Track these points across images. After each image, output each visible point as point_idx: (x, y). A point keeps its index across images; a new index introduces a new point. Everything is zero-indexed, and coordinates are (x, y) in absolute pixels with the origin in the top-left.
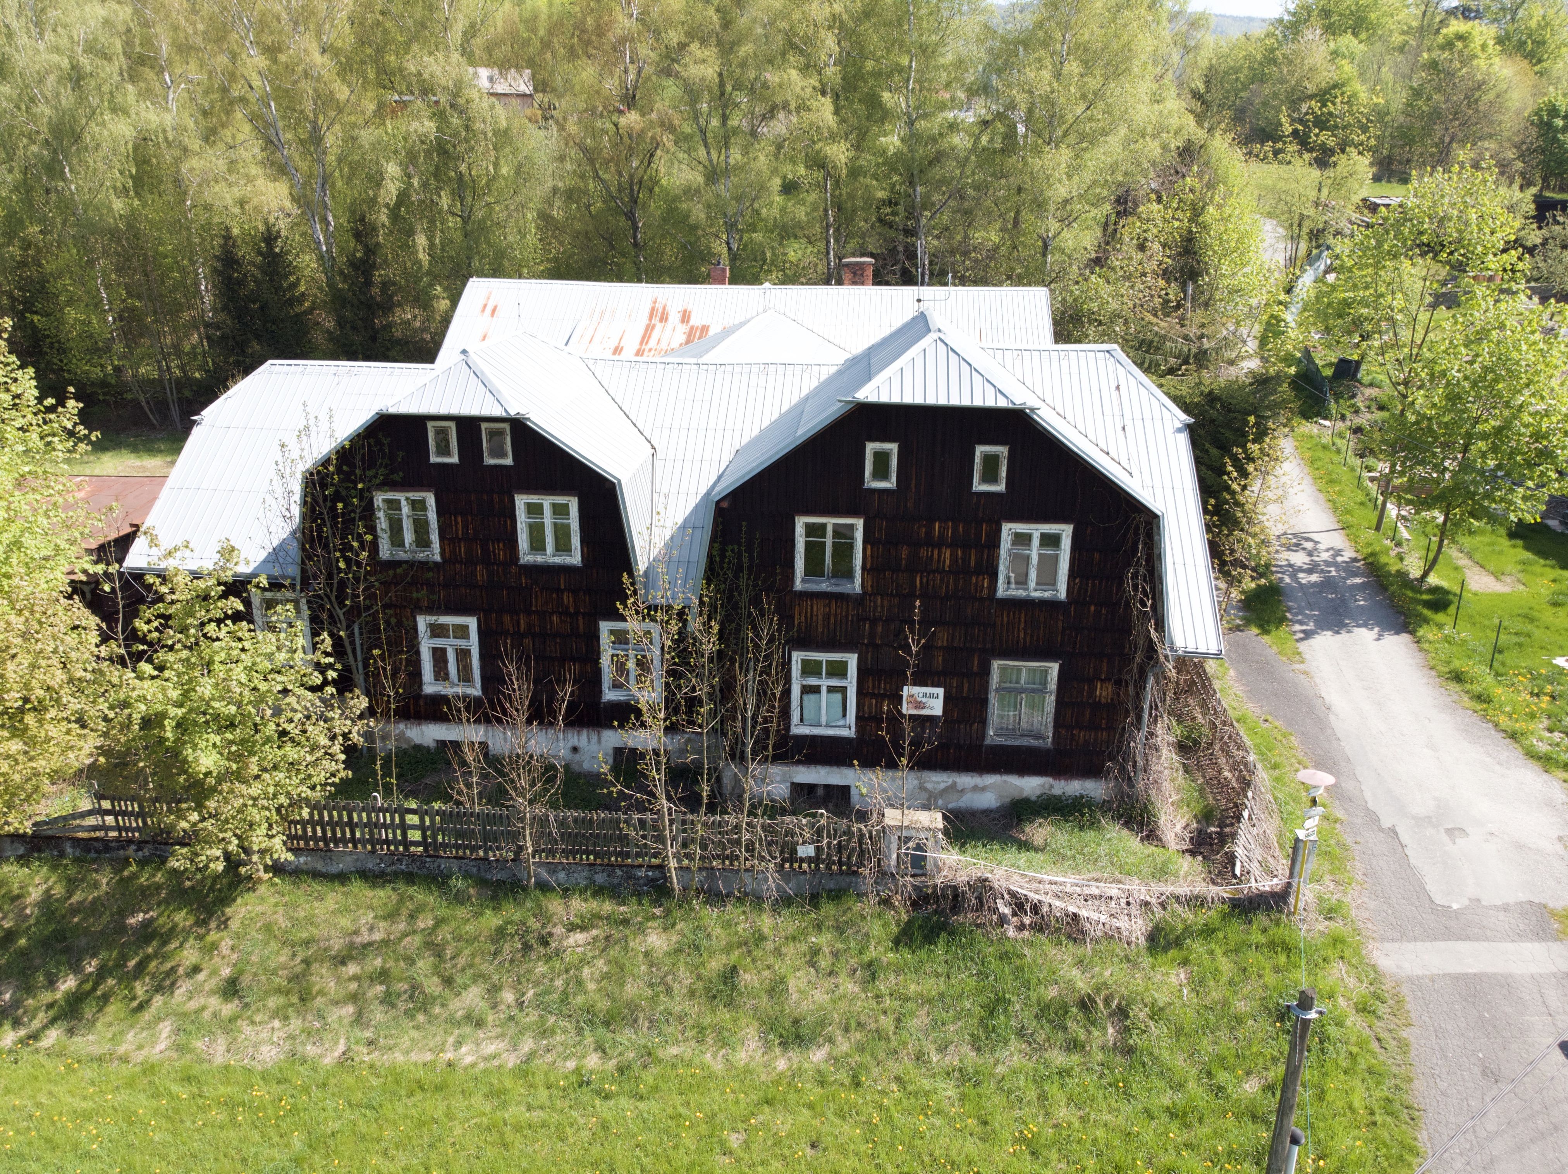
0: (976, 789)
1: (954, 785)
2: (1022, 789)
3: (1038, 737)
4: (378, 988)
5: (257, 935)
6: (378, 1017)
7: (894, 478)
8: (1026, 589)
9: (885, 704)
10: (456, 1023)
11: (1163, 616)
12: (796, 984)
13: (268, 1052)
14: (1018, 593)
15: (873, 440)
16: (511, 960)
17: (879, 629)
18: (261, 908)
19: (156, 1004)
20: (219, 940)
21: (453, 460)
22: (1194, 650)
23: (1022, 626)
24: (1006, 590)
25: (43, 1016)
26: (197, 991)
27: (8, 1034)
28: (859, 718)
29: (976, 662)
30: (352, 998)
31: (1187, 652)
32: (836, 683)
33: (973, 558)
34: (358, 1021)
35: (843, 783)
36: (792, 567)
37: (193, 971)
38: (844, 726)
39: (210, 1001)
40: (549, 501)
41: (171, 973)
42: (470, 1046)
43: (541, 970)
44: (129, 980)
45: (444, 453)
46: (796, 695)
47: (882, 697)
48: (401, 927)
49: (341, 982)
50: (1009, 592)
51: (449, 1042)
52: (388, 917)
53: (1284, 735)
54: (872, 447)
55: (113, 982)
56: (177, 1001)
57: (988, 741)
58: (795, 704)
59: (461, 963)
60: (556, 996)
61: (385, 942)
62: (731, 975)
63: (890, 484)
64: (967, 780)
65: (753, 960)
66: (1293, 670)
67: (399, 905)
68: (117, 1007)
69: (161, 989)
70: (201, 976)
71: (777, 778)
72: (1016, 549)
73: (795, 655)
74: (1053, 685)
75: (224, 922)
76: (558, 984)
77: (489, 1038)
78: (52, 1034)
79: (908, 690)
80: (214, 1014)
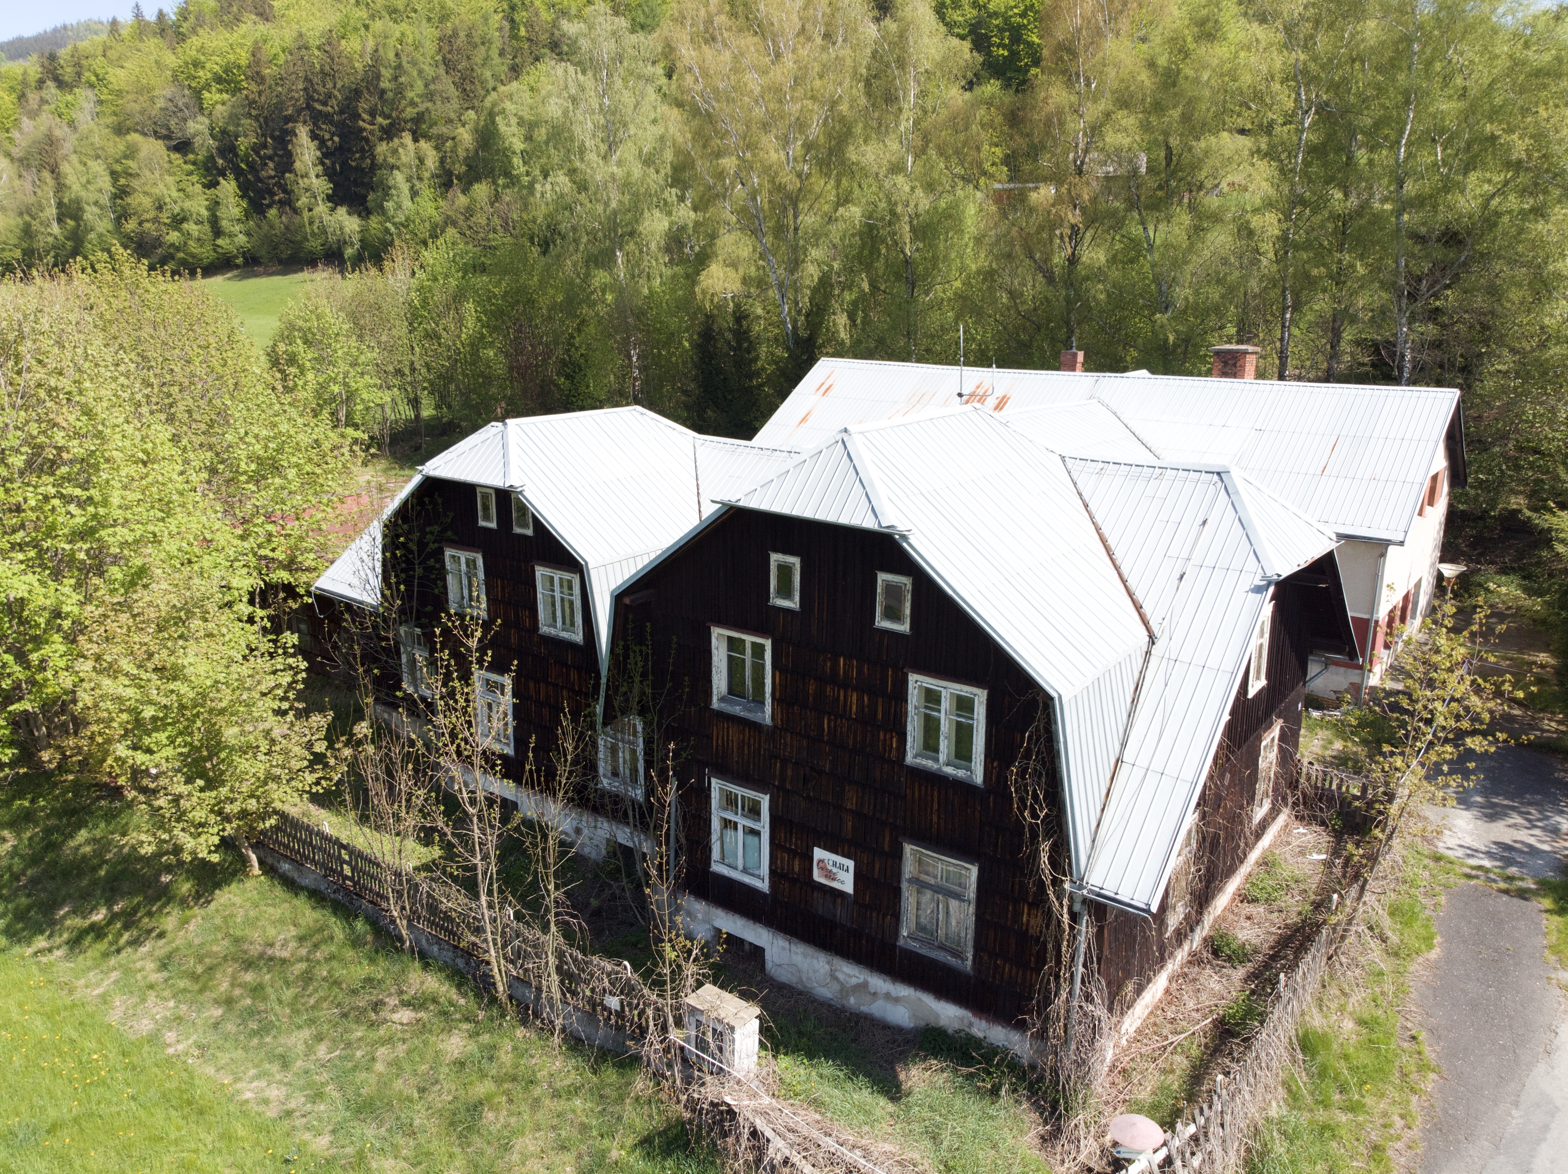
0: (888, 996)
1: (864, 985)
2: (937, 1016)
3: (957, 954)
4: (249, 1001)
5: (218, 921)
6: (231, 1027)
7: (797, 598)
8: (937, 760)
9: (797, 863)
10: (272, 1057)
11: (1068, 836)
12: (528, 1143)
13: (145, 1026)
14: (929, 764)
15: (776, 551)
16: (345, 1015)
17: (789, 772)
18: (238, 900)
19: (124, 954)
20: (195, 916)
21: (493, 525)
22: (1112, 895)
23: (935, 806)
24: (915, 757)
25: (66, 936)
26: (151, 954)
27: (41, 942)
28: (773, 872)
29: (887, 839)
30: (229, 1002)
31: (1099, 895)
32: (750, 824)
33: (880, 709)
34: (216, 1025)
35: (757, 942)
36: (710, 681)
37: (161, 935)
38: (758, 877)
39: (150, 965)
40: (558, 575)
41: (149, 932)
42: (263, 1083)
43: (359, 1034)
44: (126, 927)
45: (487, 518)
46: (716, 824)
47: (793, 853)
48: (303, 952)
49: (233, 985)
50: (918, 760)
51: (252, 1072)
52: (301, 939)
53: (1423, 1068)
54: (775, 558)
55: (119, 925)
56: (135, 957)
57: (901, 942)
58: (715, 837)
59: (312, 1001)
60: (350, 1065)
61: (284, 961)
62: (475, 1108)
63: (793, 604)
64: (879, 983)
65: (510, 1101)
66: (1549, 978)
67: (321, 930)
68: (103, 946)
69: (135, 943)
70: (162, 942)
71: (700, 916)
72: (926, 707)
73: (714, 781)
74: (971, 893)
75: (209, 902)
76: (359, 1054)
77: (280, 1082)
78: (58, 953)
79: (819, 853)
80: (145, 978)
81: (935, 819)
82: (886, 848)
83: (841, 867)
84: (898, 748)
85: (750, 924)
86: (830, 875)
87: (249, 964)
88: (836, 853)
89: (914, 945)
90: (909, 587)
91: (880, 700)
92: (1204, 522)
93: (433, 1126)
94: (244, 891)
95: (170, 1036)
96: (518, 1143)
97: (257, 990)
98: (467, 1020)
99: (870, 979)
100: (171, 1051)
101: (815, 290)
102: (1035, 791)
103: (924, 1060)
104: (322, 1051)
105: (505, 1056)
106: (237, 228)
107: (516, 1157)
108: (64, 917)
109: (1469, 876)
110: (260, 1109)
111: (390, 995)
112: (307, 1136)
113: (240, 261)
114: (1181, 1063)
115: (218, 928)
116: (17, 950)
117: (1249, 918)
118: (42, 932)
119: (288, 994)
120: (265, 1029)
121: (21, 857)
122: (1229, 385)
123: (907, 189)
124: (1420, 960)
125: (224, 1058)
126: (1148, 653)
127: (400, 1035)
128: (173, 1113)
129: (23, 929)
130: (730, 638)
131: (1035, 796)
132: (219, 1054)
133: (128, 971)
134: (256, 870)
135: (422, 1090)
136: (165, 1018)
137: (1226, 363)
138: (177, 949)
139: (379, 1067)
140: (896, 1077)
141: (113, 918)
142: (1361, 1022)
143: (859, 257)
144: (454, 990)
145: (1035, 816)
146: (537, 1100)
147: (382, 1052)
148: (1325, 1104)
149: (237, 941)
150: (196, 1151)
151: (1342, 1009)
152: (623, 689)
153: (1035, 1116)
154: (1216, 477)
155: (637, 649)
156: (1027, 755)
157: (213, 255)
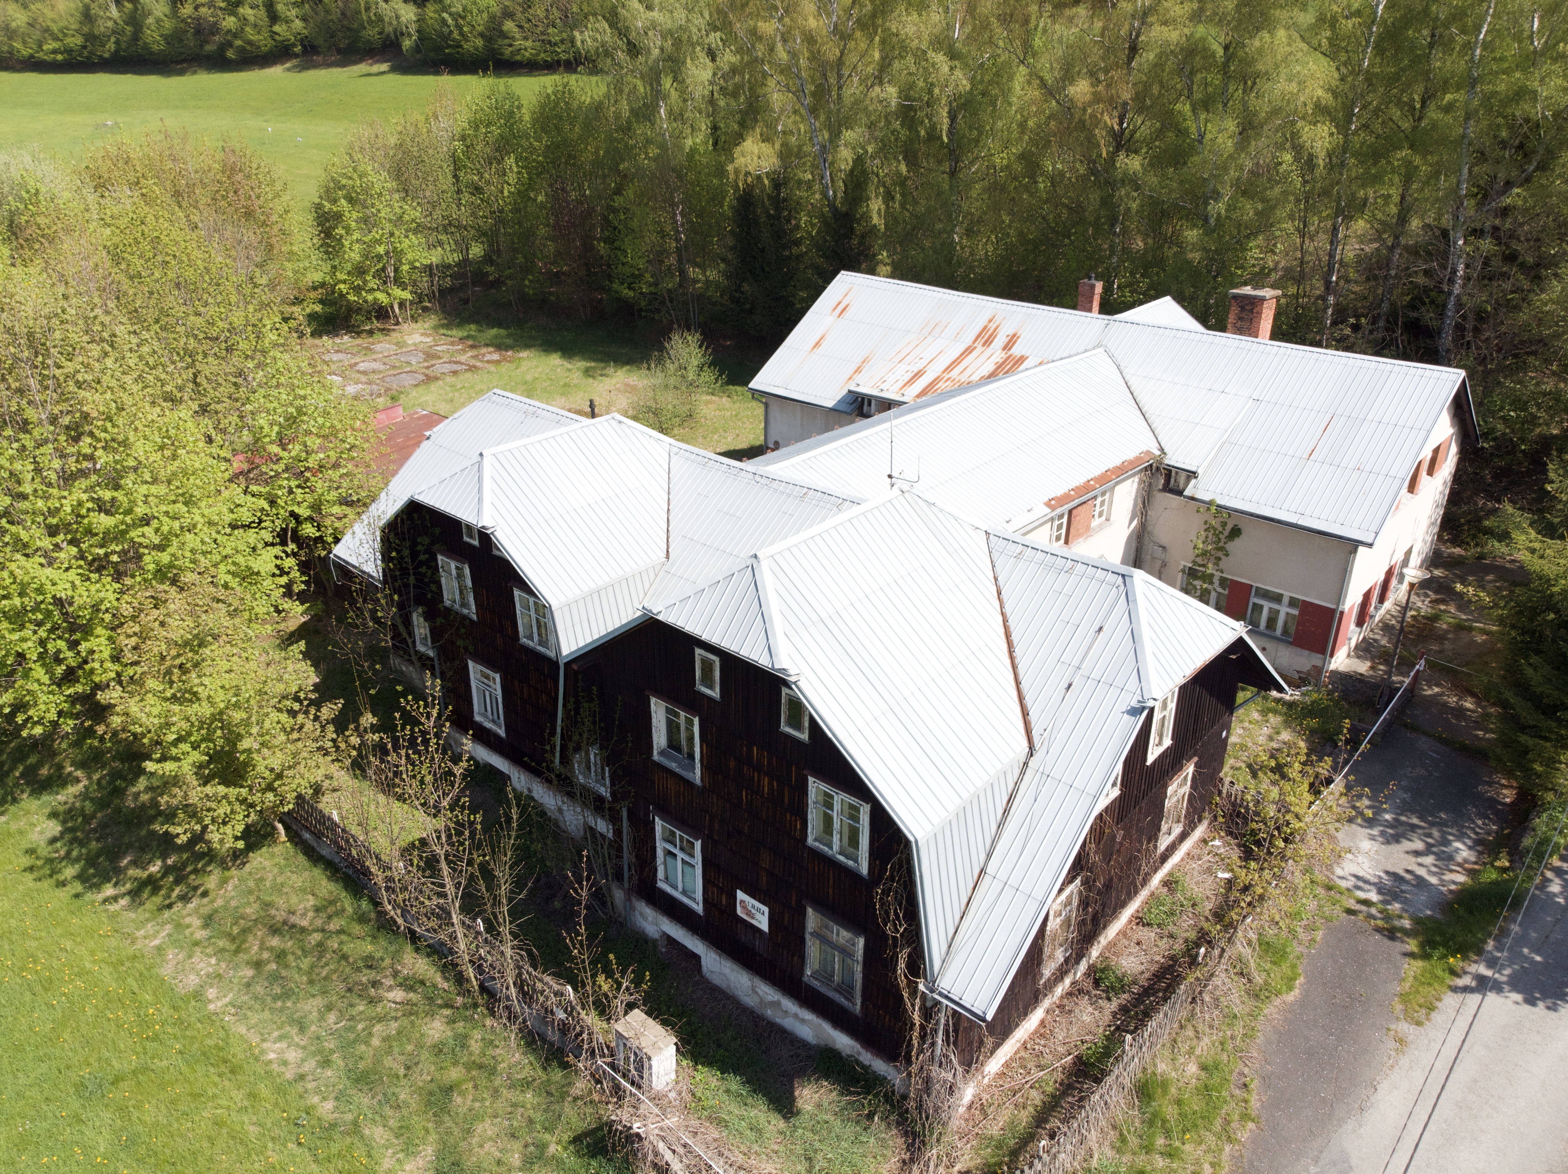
0: (796, 1016)
1: (777, 1004)
2: (834, 1040)
3: (849, 999)
4: (274, 966)
5: (251, 884)
6: (259, 989)
7: (718, 690)
8: (831, 848)
9: (724, 898)
10: (292, 1021)
11: (923, 948)
12: (486, 1128)
13: (193, 981)
14: (823, 847)
15: (700, 647)
16: (350, 990)
17: (716, 826)
18: (267, 863)
19: (175, 909)
20: (232, 877)
21: (476, 543)
22: (957, 999)
23: (831, 883)
24: (816, 840)
25: (128, 886)
26: (196, 910)
27: (109, 891)
28: (705, 900)
29: (793, 899)
30: (258, 965)
31: (947, 998)
32: (687, 858)
33: (786, 795)
34: (248, 985)
35: (695, 950)
36: (651, 736)
37: (205, 894)
38: (694, 900)
39: (197, 922)
40: (532, 599)
41: (195, 888)
42: (283, 1045)
43: (361, 1008)
44: (177, 882)
45: (470, 536)
46: (660, 853)
47: (721, 890)
48: (319, 922)
49: (261, 948)
50: (816, 843)
51: (276, 1034)
52: (317, 910)
53: (1245, 1117)
54: (699, 652)
55: (171, 879)
56: (184, 912)
57: (805, 979)
58: (659, 861)
59: (324, 974)
60: (352, 1036)
61: (303, 930)
62: (449, 1090)
63: (715, 693)
64: (788, 1004)
65: (475, 1087)
66: (1388, 1029)
67: (332, 902)
68: (158, 900)
69: (184, 898)
70: (205, 900)
71: (650, 919)
72: (823, 806)
73: (657, 818)
74: (860, 955)
75: (244, 864)
76: (360, 1027)
77: (298, 1045)
78: (123, 902)
79: (740, 895)
80: (192, 934)
81: (831, 893)
82: (793, 906)
83: (758, 910)
84: (801, 831)
85: (688, 934)
86: (749, 913)
87: (275, 930)
88: (754, 898)
89: (816, 984)
91: (786, 789)
92: (1100, 629)
93: (414, 1102)
94: (273, 855)
95: (211, 993)
96: (479, 1128)
97: (280, 956)
98: (447, 1006)
99: (782, 1000)
100: (211, 1007)
101: (850, 174)
102: (896, 910)
103: (817, 1080)
104: (332, 1017)
105: (475, 1046)
106: (294, 12)
107: (475, 1141)
108: (127, 868)
109: (1350, 912)
110: (283, 1069)
111: (386, 977)
112: (316, 1099)
113: (298, 49)
114: (1036, 1097)
115: (250, 892)
116: (89, 896)
117: (1138, 944)
118: (109, 881)
119: (305, 964)
120: (286, 995)
121: (92, 800)
124: (1277, 1002)
125: (254, 1018)
126: (1026, 764)
127: (393, 1014)
128: (212, 1070)
129: (94, 876)
130: (667, 709)
131: (896, 914)
132: (249, 1014)
133: (179, 927)
134: (283, 837)
135: (408, 1068)
136: (208, 975)
137: (1243, 314)
138: (216, 911)
139: (376, 1042)
140: (792, 1093)
141: (167, 870)
142: (1204, 1068)
144: (439, 974)
145: (895, 930)
146: (496, 1091)
147: (378, 1028)
148: (1148, 1149)
149: (268, 905)
150: (228, 1108)
151: (1191, 1052)
153: (900, 1141)
154: (1120, 580)
155: (586, 705)
156: (891, 879)
157: (270, 43)
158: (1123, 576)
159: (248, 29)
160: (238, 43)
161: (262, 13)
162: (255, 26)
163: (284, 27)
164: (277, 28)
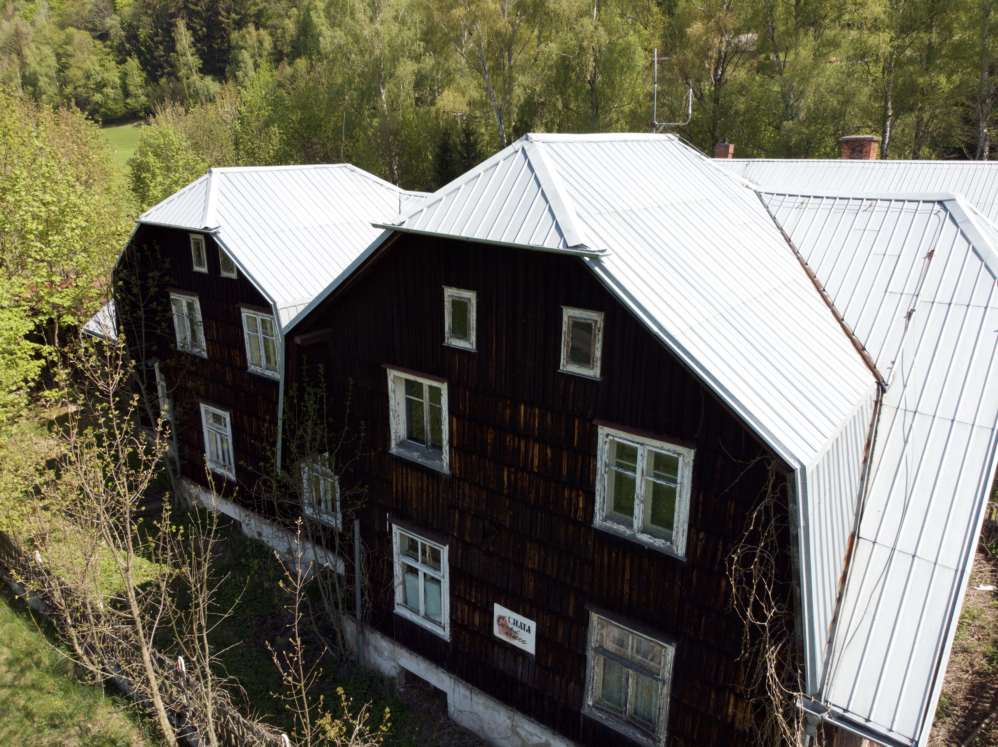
1: (546, 746)
3: (649, 733)
7: (473, 338)
8: (630, 525)
9: (477, 616)
11: (803, 641)
14: (621, 528)
15: (450, 285)
17: (468, 524)
21: (205, 270)
22: (862, 721)
23: (627, 576)
24: (605, 519)
28: (453, 622)
29: (572, 605)
31: (842, 718)
32: (431, 573)
33: (565, 464)
35: (440, 686)
36: (389, 425)
38: (439, 624)
40: (260, 316)
45: (200, 264)
46: (398, 570)
47: (474, 607)
50: (608, 524)
54: (450, 293)
57: (585, 711)
58: (397, 581)
63: (469, 344)
71: (386, 654)
72: (619, 465)
73: (394, 527)
74: (667, 671)
79: (499, 610)
81: (626, 589)
82: (571, 613)
83: (523, 626)
84: (585, 509)
85: (433, 667)
86: (510, 633)
88: (518, 612)
89: (599, 716)
90: (601, 324)
91: (565, 455)
92: (930, 255)
99: (552, 741)
101: (522, 109)
102: (760, 585)
106: (140, 91)
113: (142, 114)
122: (861, 165)
123: (591, 28)
126: (878, 403)
130: (408, 382)
131: (761, 590)
137: (853, 150)
143: (556, 83)
145: (759, 614)
152: (300, 432)
154: (937, 207)
155: (311, 390)
156: (754, 538)
157: (124, 110)
158: (940, 202)
159: (109, 101)
160: (103, 110)
161: (120, 91)
162: (115, 99)
163: (134, 100)
164: (128, 101)
